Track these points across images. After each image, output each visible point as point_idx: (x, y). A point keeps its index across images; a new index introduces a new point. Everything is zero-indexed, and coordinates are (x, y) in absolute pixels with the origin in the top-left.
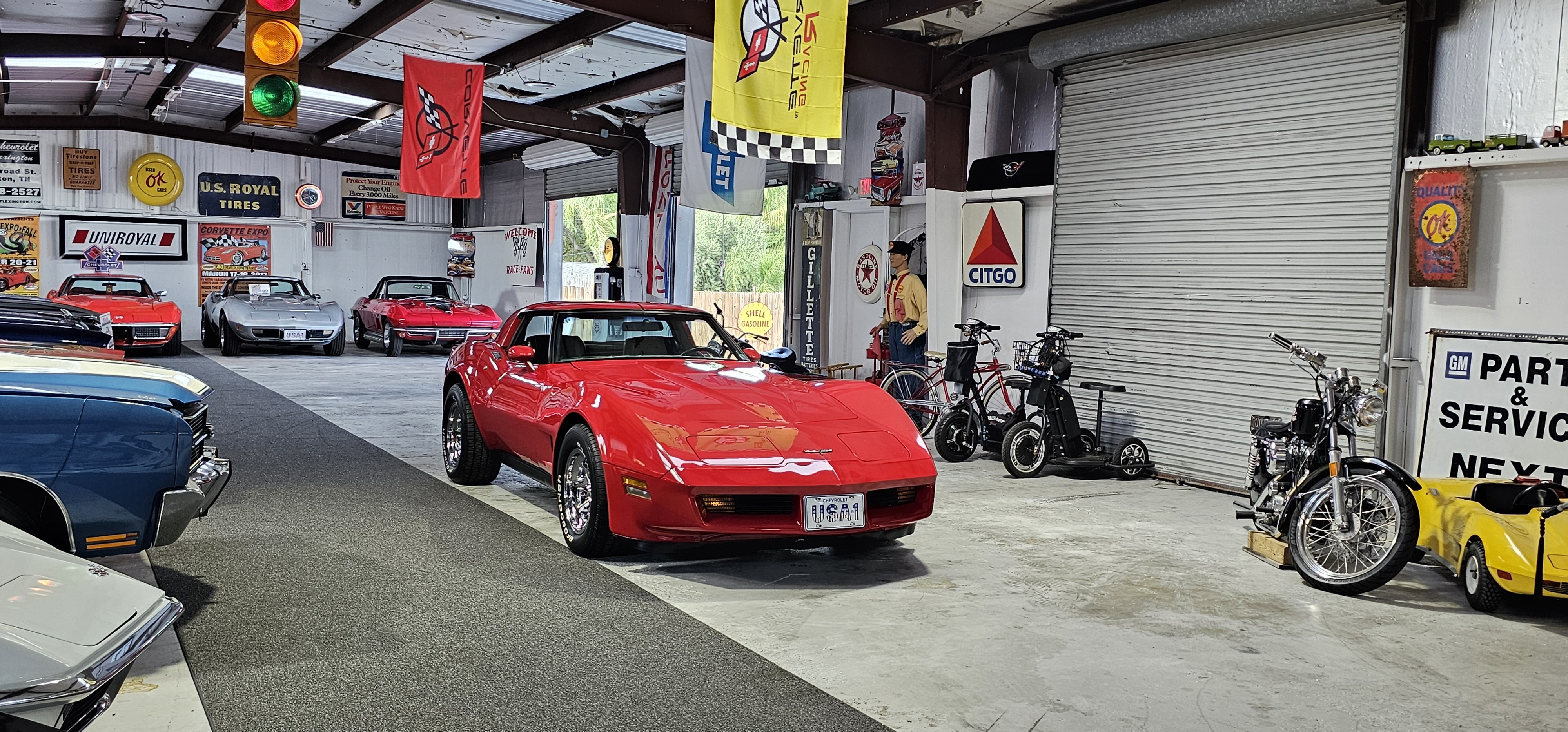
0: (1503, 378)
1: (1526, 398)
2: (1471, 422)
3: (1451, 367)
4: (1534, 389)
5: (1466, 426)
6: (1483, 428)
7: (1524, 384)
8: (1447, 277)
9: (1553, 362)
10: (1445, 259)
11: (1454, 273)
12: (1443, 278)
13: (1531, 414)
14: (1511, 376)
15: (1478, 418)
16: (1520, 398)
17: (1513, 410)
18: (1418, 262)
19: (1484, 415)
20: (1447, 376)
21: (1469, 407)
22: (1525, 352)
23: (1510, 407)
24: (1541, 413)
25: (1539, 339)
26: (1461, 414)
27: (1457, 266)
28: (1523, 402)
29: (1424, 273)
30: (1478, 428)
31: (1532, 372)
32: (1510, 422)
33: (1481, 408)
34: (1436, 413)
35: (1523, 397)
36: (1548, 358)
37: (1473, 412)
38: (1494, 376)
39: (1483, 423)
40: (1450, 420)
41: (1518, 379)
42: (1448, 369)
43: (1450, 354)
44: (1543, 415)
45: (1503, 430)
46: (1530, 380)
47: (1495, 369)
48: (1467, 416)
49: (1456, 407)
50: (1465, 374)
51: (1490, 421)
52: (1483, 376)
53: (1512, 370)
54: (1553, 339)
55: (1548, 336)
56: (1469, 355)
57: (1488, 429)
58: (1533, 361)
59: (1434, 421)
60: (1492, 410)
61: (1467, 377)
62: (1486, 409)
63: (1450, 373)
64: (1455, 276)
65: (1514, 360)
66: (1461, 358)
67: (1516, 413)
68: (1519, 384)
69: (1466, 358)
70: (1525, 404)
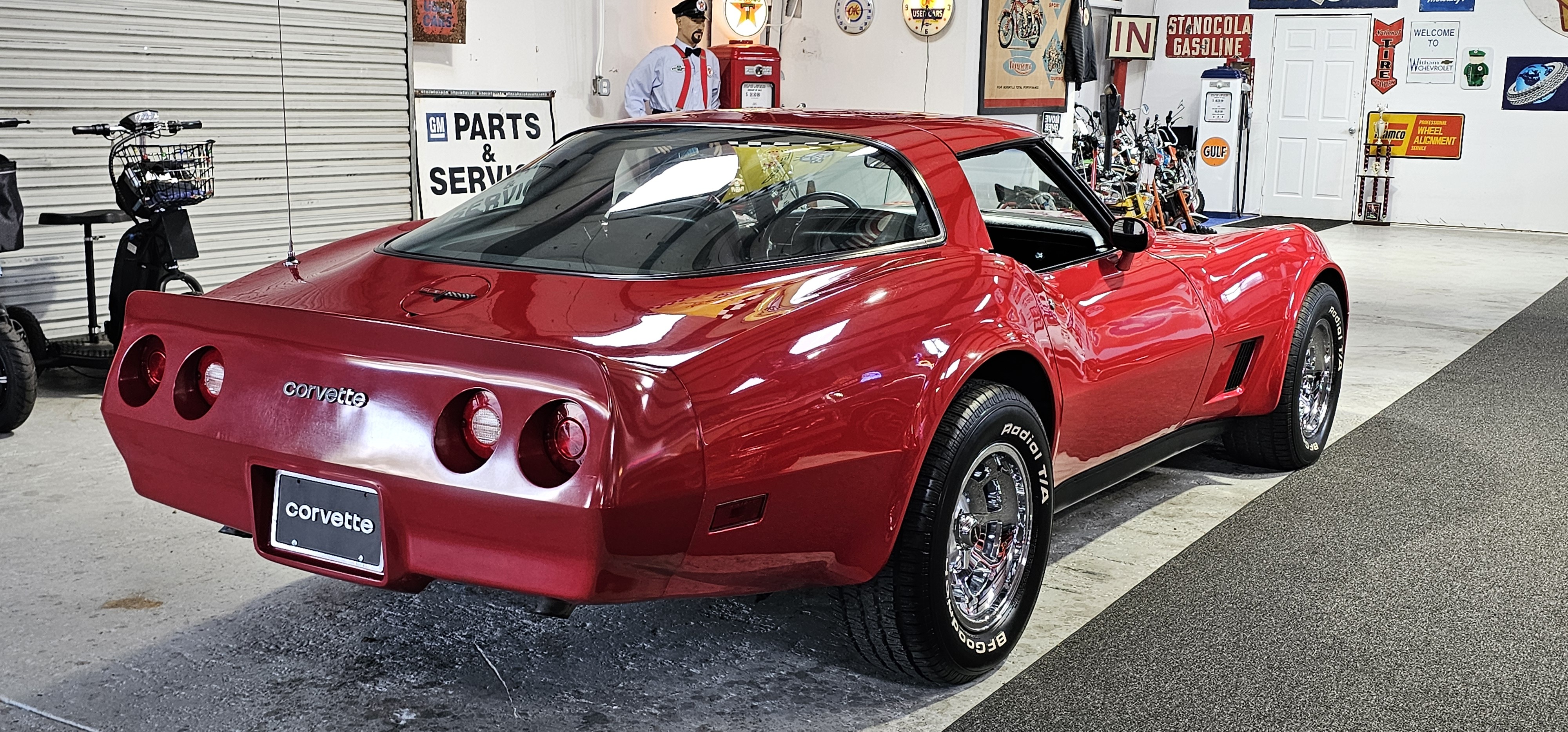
0: (472, 138)
1: (493, 154)
2: (458, 185)
3: (432, 131)
4: (496, 144)
5: (455, 191)
6: (469, 190)
7: (488, 141)
8: (446, 31)
9: (505, 117)
10: (445, 12)
11: (452, 27)
12: (443, 33)
13: (500, 168)
14: (478, 134)
15: (462, 180)
16: (489, 155)
17: (487, 167)
18: (419, 14)
19: (465, 175)
20: (430, 140)
21: (453, 171)
22: (485, 108)
23: (483, 165)
24: (507, 166)
25: (494, 95)
26: (446, 178)
27: (455, 21)
28: (492, 158)
29: (424, 26)
30: (464, 191)
31: (492, 128)
32: (486, 180)
33: (461, 170)
34: (426, 183)
35: (491, 153)
36: (501, 114)
37: (457, 175)
38: (466, 134)
39: (466, 185)
40: (439, 187)
41: (484, 137)
42: (429, 133)
43: (429, 116)
44: (508, 168)
45: (483, 189)
46: (492, 137)
47: (465, 128)
48: (454, 181)
49: (442, 172)
50: (443, 136)
51: (472, 181)
52: (458, 137)
53: (478, 129)
54: (503, 95)
55: (499, 92)
56: (444, 115)
57: (473, 190)
58: (491, 117)
59: (426, 190)
60: (471, 170)
61: (446, 139)
62: (466, 170)
63: (432, 136)
64: (453, 31)
65: (477, 117)
66: (438, 119)
67: (489, 169)
68: (485, 142)
69: (442, 119)
70: (494, 161)
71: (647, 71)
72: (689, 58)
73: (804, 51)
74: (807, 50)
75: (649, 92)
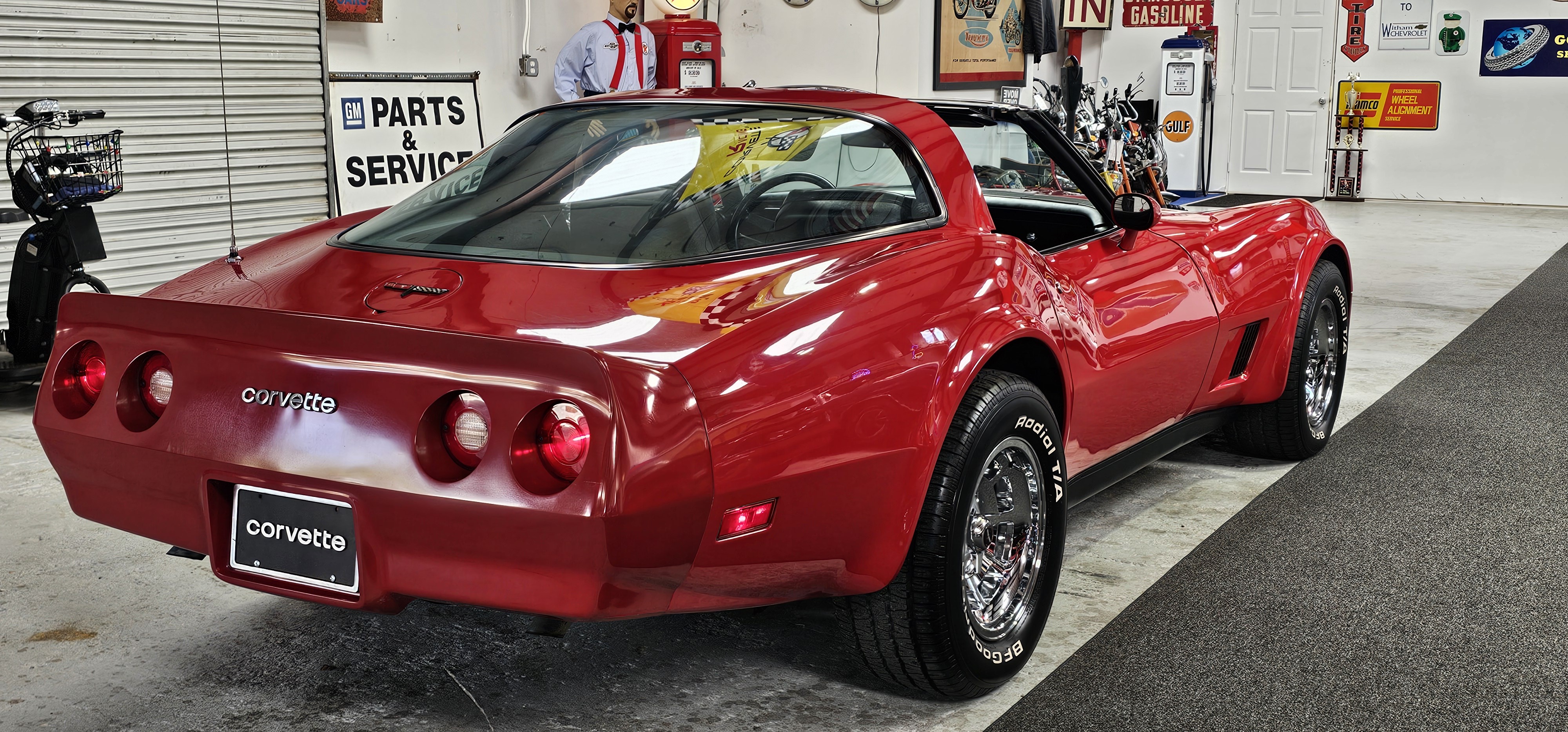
0: (392, 124)
1: (414, 142)
2: (378, 176)
3: (348, 117)
4: (417, 131)
5: (374, 182)
6: (389, 181)
7: (409, 127)
8: (361, 9)
9: (426, 101)
12: (358, 11)
13: (422, 157)
14: (398, 120)
15: (381, 170)
16: (410, 143)
17: (407, 156)
19: (385, 165)
21: (371, 160)
22: (404, 92)
23: (404, 153)
24: (429, 155)
25: (414, 78)
26: (365, 168)
28: (413, 146)
31: (412, 113)
32: (408, 170)
33: (380, 159)
34: (343, 174)
35: (412, 140)
36: (422, 97)
37: (376, 165)
38: (384, 121)
39: (386, 175)
40: (357, 178)
41: (404, 124)
42: (345, 119)
43: (344, 101)
44: (431, 156)
45: (405, 180)
47: (384, 114)
48: (372, 171)
49: (360, 162)
50: (360, 122)
51: (393, 171)
52: (376, 124)
53: (397, 115)
54: (423, 78)
55: (419, 74)
57: (393, 181)
58: (411, 101)
59: (343, 182)
60: (391, 159)
61: (362, 126)
62: (386, 159)
63: (349, 123)
64: (369, 8)
65: (396, 101)
66: (354, 104)
67: (410, 157)
68: (405, 128)
69: (359, 104)
70: (415, 149)
71: (578, 49)
72: (623, 35)
73: (744, 25)
74: (748, 24)
75: (580, 72)
